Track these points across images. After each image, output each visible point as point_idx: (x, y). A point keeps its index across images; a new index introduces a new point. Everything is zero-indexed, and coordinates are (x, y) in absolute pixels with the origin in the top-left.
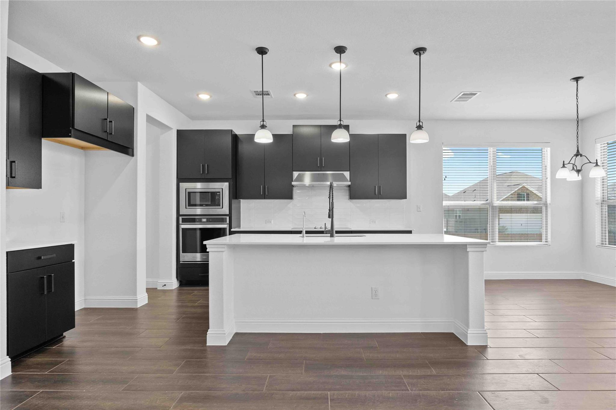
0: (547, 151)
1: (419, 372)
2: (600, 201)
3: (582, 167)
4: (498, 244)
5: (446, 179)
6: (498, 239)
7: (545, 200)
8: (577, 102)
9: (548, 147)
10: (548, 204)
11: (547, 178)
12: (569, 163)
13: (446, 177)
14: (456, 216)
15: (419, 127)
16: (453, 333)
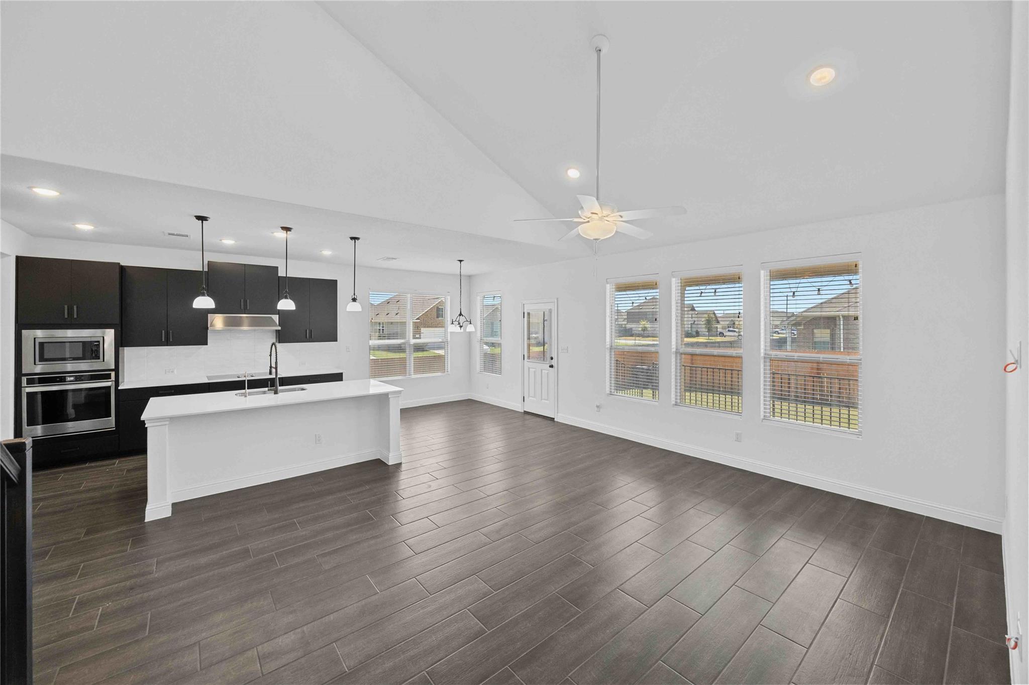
1: (358, 490)
4: (413, 376)
6: (413, 373)
10: (448, 341)
14: (380, 330)
15: (354, 300)
16: (379, 459)
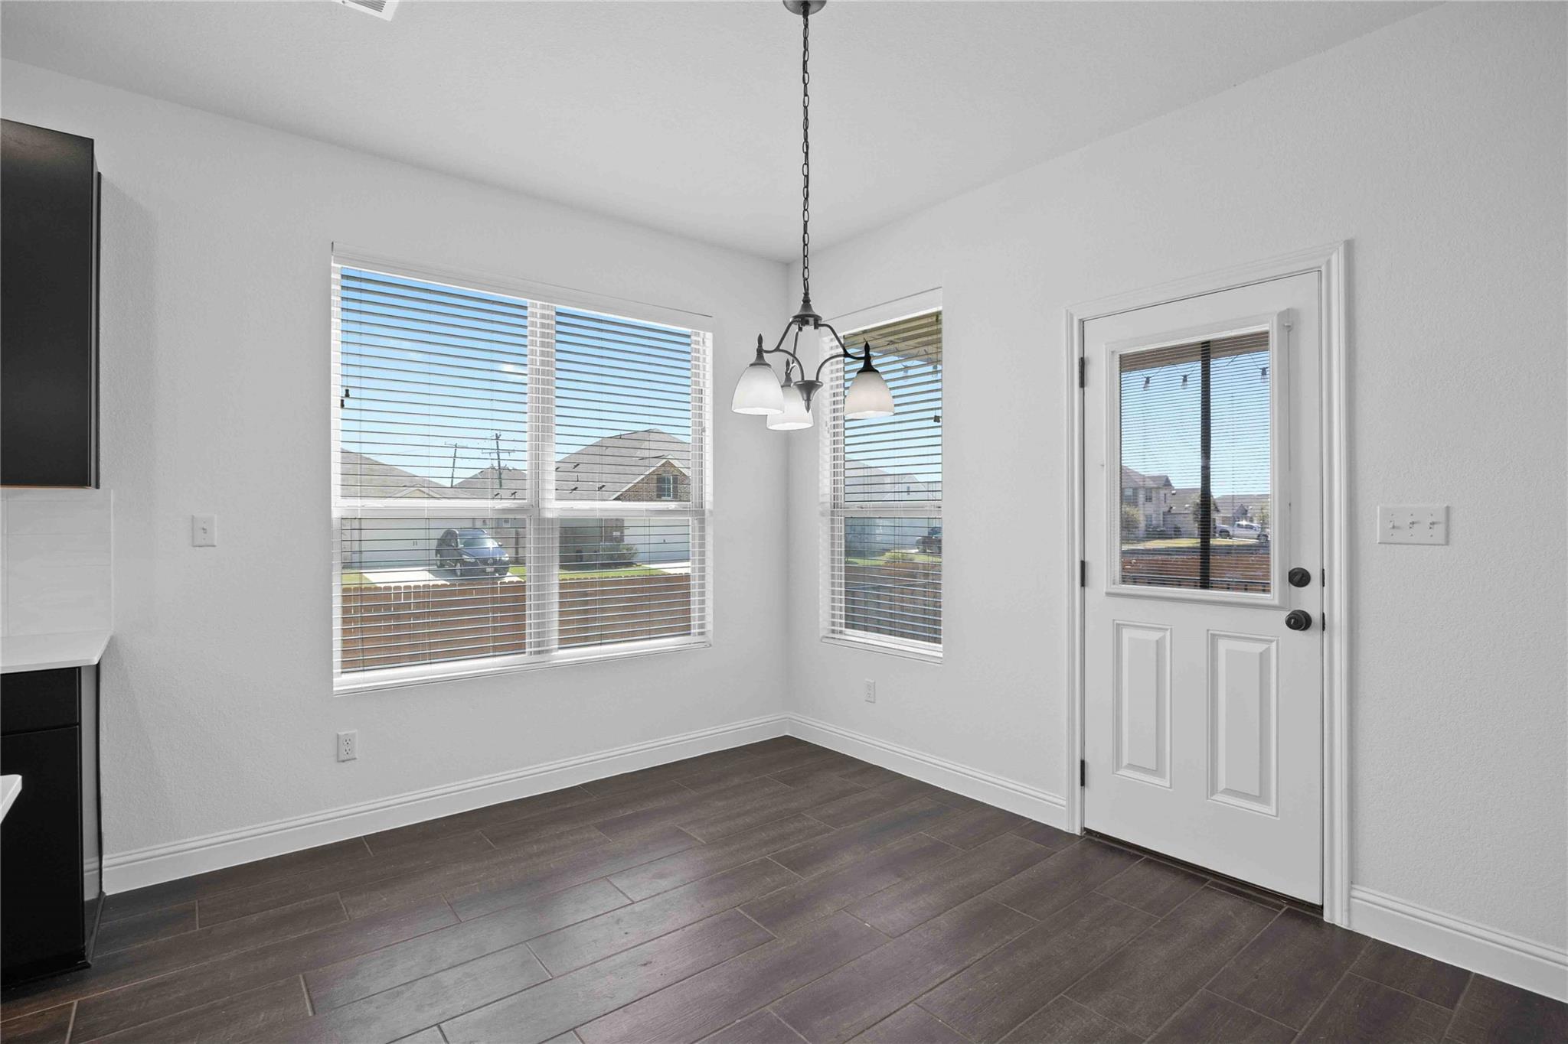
0: (704, 342)
2: (829, 504)
3: (823, 368)
4: (559, 654)
5: (347, 401)
6: (557, 642)
7: (697, 501)
8: (806, 95)
9: (707, 331)
10: (707, 512)
11: (704, 430)
12: (778, 349)
13: (347, 395)
